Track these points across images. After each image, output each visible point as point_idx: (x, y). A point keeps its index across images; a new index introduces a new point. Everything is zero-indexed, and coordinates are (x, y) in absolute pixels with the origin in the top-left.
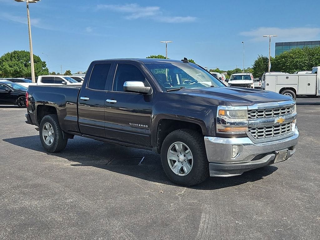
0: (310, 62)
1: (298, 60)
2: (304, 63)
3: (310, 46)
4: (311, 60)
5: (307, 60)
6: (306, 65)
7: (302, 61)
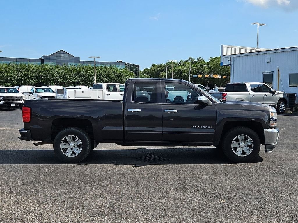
0: (19, 76)
1: (8, 74)
2: (13, 78)
3: (18, 63)
4: (19, 75)
5: (16, 75)
6: (16, 80)
7: (11, 75)
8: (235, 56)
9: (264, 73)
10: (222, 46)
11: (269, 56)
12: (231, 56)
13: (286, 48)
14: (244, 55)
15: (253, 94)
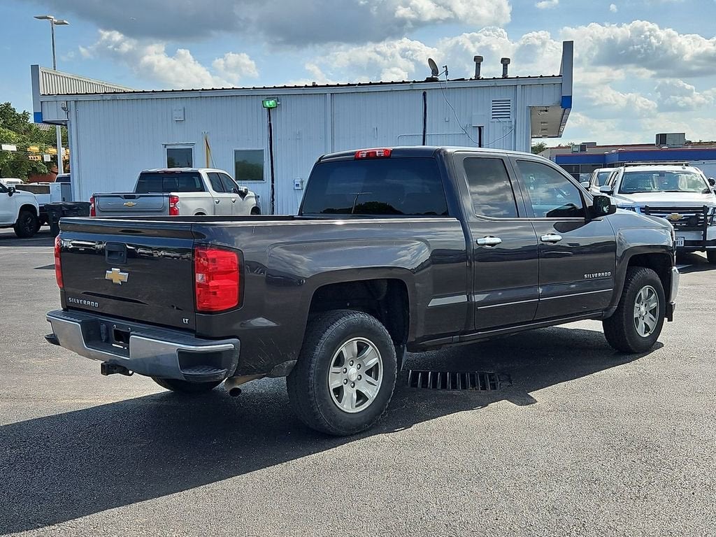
8: (80, 98)
9: (168, 147)
10: (35, 69)
11: (179, 105)
12: (68, 98)
13: (223, 89)
14: (109, 97)
15: (217, 198)
